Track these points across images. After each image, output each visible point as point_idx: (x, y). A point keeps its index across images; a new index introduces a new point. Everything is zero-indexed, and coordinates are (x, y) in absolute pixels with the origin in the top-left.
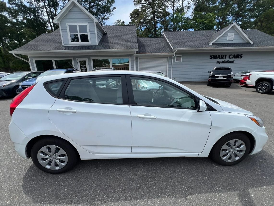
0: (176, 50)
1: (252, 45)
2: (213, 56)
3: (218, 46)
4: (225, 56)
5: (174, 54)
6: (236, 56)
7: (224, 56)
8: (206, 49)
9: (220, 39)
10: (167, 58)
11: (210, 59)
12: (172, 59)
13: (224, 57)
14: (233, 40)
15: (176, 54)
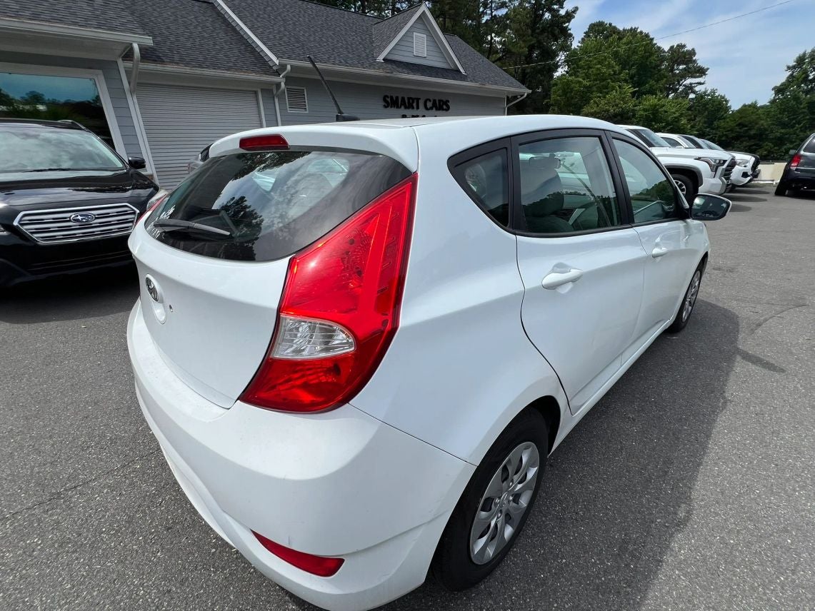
0: (289, 67)
1: (464, 78)
2: (389, 100)
3: (400, 70)
4: (415, 101)
5: (281, 79)
6: (437, 102)
7: (413, 99)
8: (373, 73)
9: (399, 48)
10: (256, 93)
11: (385, 107)
12: (276, 100)
13: (415, 105)
14: (425, 56)
15: (289, 79)
